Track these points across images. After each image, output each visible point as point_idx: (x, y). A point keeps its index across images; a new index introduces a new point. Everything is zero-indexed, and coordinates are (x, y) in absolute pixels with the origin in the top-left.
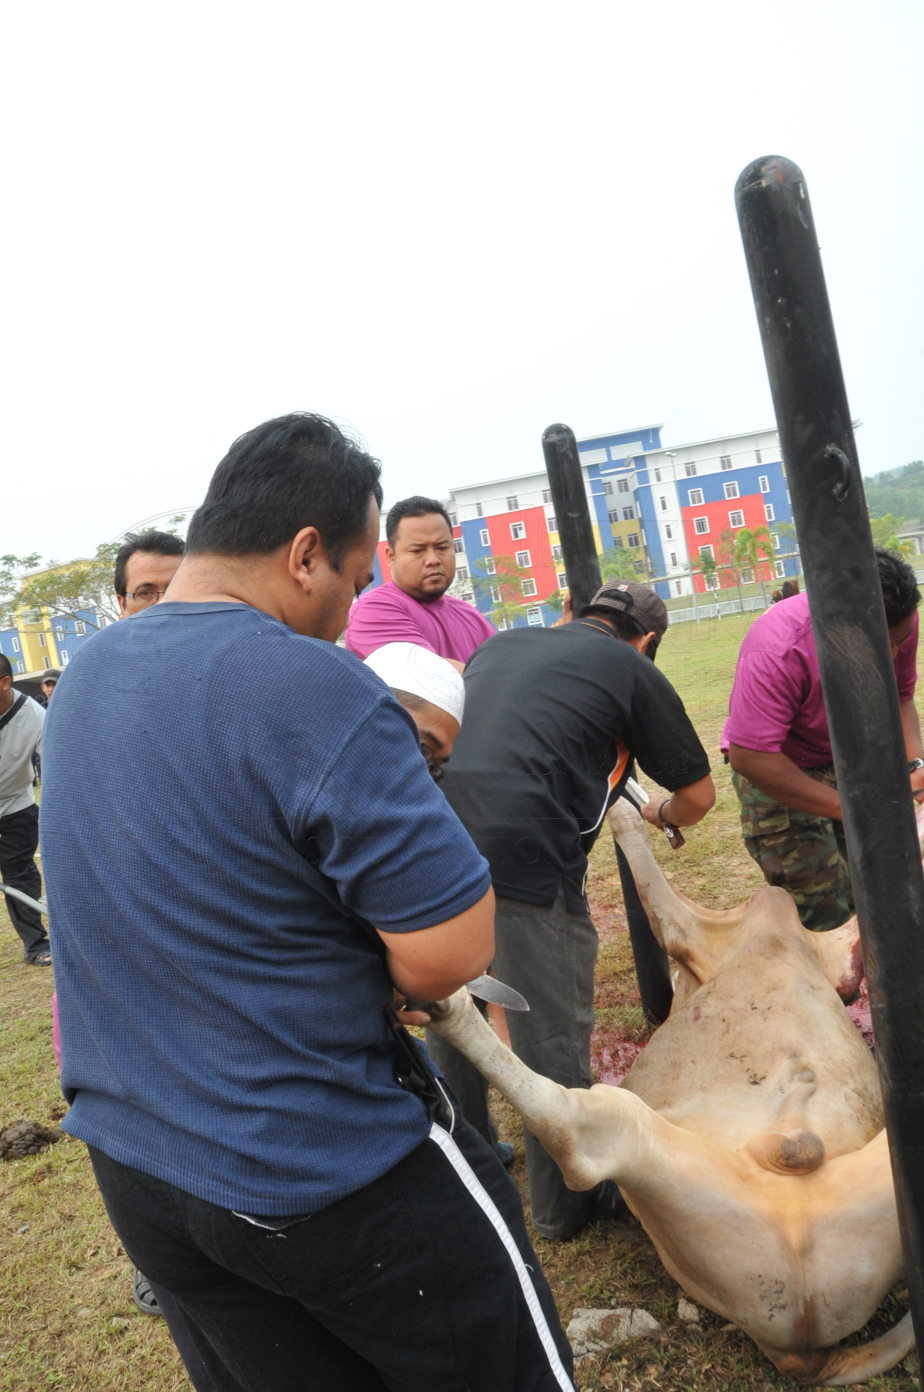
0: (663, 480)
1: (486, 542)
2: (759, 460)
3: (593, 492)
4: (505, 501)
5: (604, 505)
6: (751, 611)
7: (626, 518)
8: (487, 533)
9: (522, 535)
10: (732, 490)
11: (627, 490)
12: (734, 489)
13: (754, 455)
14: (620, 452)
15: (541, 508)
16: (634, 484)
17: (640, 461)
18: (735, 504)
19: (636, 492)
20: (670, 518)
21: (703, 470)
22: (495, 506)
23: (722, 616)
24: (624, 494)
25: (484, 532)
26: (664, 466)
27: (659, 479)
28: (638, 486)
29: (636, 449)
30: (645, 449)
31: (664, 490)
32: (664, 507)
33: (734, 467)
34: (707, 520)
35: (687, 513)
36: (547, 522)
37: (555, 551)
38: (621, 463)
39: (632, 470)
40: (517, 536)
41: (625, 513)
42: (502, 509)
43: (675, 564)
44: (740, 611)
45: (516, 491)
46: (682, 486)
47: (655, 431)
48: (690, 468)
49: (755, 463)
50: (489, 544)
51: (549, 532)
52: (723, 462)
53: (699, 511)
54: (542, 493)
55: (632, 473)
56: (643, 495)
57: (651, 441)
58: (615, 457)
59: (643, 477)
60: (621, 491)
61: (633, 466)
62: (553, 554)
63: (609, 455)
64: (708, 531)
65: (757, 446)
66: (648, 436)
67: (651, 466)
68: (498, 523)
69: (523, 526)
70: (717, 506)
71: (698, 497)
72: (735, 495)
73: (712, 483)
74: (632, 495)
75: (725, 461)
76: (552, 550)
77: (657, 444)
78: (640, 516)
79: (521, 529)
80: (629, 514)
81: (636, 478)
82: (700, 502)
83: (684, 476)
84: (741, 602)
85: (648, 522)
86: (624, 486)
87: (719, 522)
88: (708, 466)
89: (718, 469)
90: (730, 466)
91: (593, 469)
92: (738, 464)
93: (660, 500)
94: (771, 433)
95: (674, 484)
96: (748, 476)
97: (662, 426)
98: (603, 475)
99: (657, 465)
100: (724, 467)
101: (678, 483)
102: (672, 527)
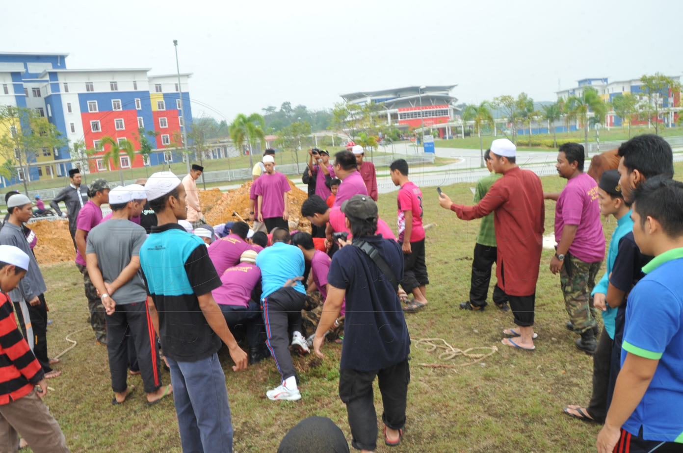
0: (70, 91)
2: (136, 88)
3: (15, 93)
5: (24, 103)
7: (38, 115)
10: (117, 105)
11: (39, 95)
13: (132, 84)
14: (34, 68)
16: (46, 92)
17: (53, 75)
18: (119, 115)
19: (47, 98)
20: (73, 119)
21: (98, 89)
24: (38, 98)
26: (71, 81)
27: (67, 90)
28: (50, 93)
29: (48, 67)
30: (54, 68)
31: (70, 99)
32: (70, 110)
34: (99, 123)
35: (86, 116)
38: (36, 75)
39: (47, 81)
41: (38, 112)
46: (83, 98)
47: (61, 58)
48: (89, 86)
49: (132, 89)
52: (112, 86)
53: (94, 116)
55: (46, 83)
56: (53, 101)
57: (59, 64)
58: (30, 71)
59: (56, 87)
60: (35, 96)
61: (47, 78)
63: (26, 67)
64: (100, 130)
65: (135, 79)
66: (57, 60)
67: (61, 80)
70: (106, 115)
71: (94, 107)
72: (119, 108)
73: (104, 98)
74: (44, 100)
75: (114, 85)
77: (63, 65)
78: (50, 115)
81: (49, 87)
82: (95, 110)
83: (85, 91)
85: (56, 120)
86: (37, 92)
88: (102, 86)
89: (109, 90)
90: (116, 89)
91: (15, 75)
92: (121, 88)
93: (67, 105)
94: (144, 72)
95: (77, 96)
96: (128, 97)
97: (67, 56)
98: (24, 82)
99: (65, 80)
100: (112, 89)
101: (80, 95)
102: (75, 125)
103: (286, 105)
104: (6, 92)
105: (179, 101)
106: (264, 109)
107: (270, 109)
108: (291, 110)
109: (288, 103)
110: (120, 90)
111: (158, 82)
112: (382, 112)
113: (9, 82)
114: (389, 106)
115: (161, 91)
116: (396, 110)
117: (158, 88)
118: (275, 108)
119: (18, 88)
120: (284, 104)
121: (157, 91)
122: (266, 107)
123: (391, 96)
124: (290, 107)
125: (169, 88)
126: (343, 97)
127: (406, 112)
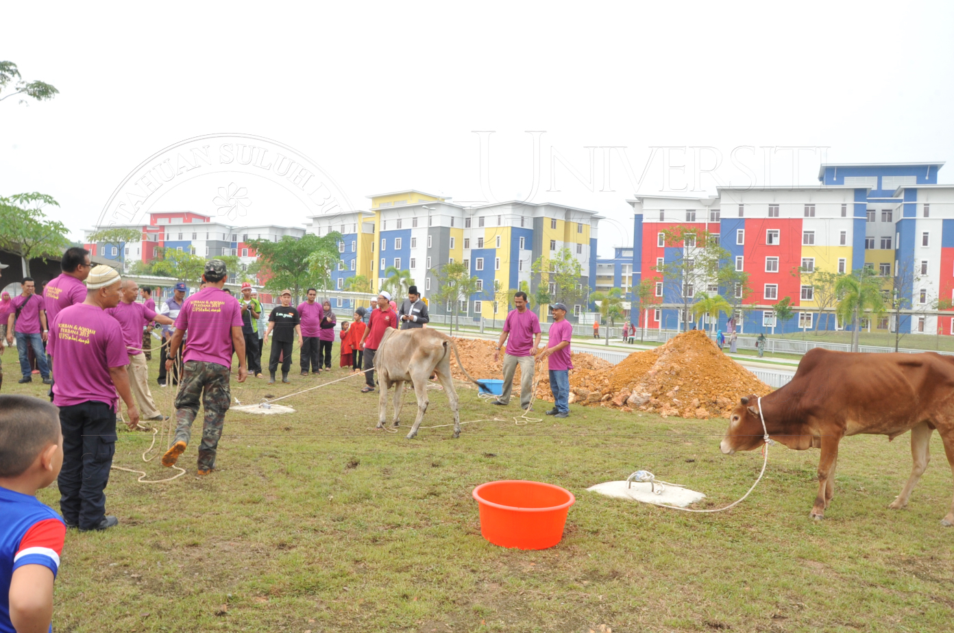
0: (931, 216)
1: (740, 241)
3: (855, 215)
4: (767, 207)
5: (864, 229)
7: (883, 247)
8: (744, 233)
9: (776, 241)
11: (890, 220)
14: (890, 183)
15: (800, 220)
16: (899, 215)
17: (911, 193)
19: (899, 224)
20: (928, 255)
22: (757, 210)
24: (886, 224)
25: (741, 232)
26: (936, 201)
27: (926, 214)
28: (903, 218)
29: (910, 182)
30: (918, 182)
31: (929, 226)
32: (925, 243)
35: (949, 253)
36: (803, 234)
37: (804, 263)
38: (890, 193)
39: (900, 201)
40: (771, 241)
41: (883, 242)
42: (763, 214)
43: (923, 300)
45: (779, 200)
46: (949, 226)
47: (933, 169)
50: (743, 244)
51: (803, 244)
54: (804, 206)
55: (900, 204)
56: (906, 228)
57: (927, 178)
58: (885, 187)
59: (911, 210)
60: (883, 220)
61: (902, 197)
62: (802, 265)
63: (879, 183)
66: (927, 172)
67: (921, 200)
68: (756, 227)
69: (779, 233)
74: (894, 227)
76: (802, 261)
77: (933, 179)
78: (897, 247)
79: (776, 236)
80: (887, 244)
81: (902, 208)
85: (904, 254)
86: (888, 215)
91: (860, 193)
93: (922, 235)
95: (941, 222)
97: (942, 165)
98: (869, 201)
99: (927, 200)
101: (946, 222)
102: (928, 264)
104: (844, 214)
113: (850, 201)
119: (859, 209)
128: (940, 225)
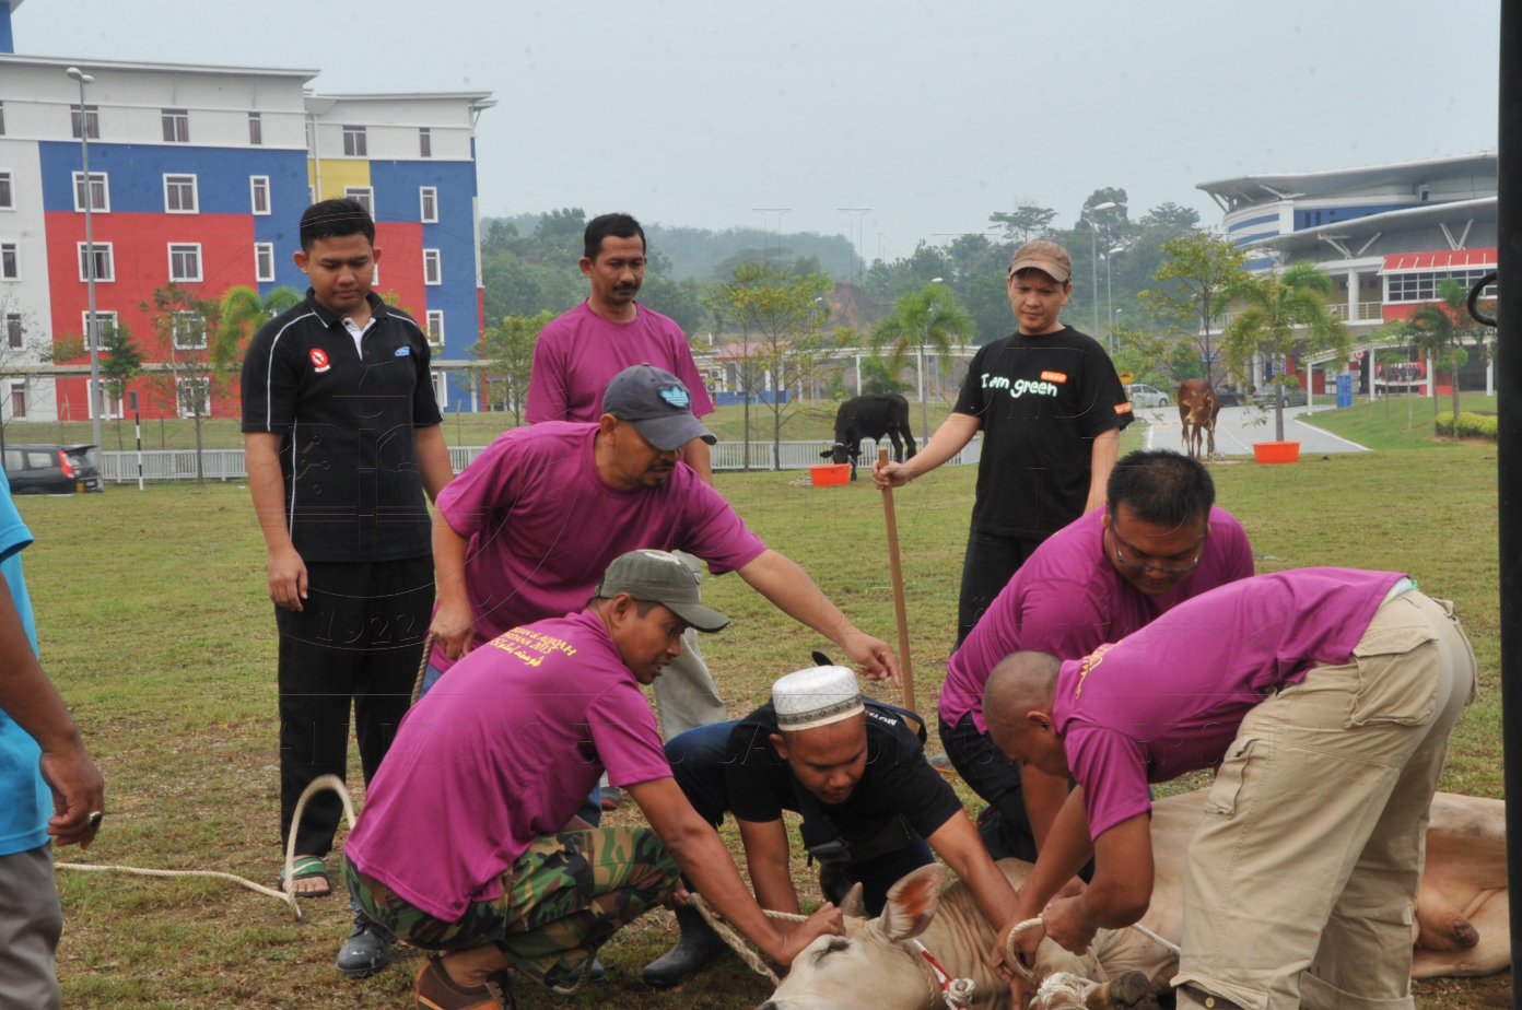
0: (9, 132)
2: (256, 137)
6: (218, 480)
10: (182, 194)
12: (187, 191)
13: (244, 122)
18: (184, 229)
20: (15, 229)
21: (115, 131)
23: (148, 483)
26: (15, 97)
27: (1, 127)
31: (10, 159)
33: (194, 142)
34: (110, 251)
35: (62, 225)
43: (14, 340)
44: (195, 475)
46: (55, 159)
48: (85, 120)
49: (244, 142)
52: (167, 124)
53: (94, 225)
64: (112, 279)
65: (254, 103)
70: (139, 222)
71: (94, 193)
72: (188, 204)
73: (134, 166)
75: (174, 123)
82: (99, 204)
83: (66, 136)
84: (199, 454)
87: (141, 260)
88: (130, 123)
89: (155, 138)
90: (184, 136)
92: (203, 135)
94: (293, 80)
95: (35, 151)
96: (223, 167)
100: (168, 135)
101: (47, 148)
102: (18, 252)
103: (1106, 207)
105: (428, 194)
106: (998, 217)
107: (1026, 217)
108: (1126, 228)
109: (1119, 196)
110: (196, 140)
111: (355, 118)
112: (1330, 267)
114: (1355, 241)
115: (362, 151)
116: (1375, 262)
117: (355, 141)
118: (1049, 214)
120: (1099, 197)
121: (349, 151)
122: (1010, 211)
123: (1393, 199)
124: (1123, 211)
125: (394, 143)
126: (1214, 189)
127: (1414, 270)
128: (33, 156)
